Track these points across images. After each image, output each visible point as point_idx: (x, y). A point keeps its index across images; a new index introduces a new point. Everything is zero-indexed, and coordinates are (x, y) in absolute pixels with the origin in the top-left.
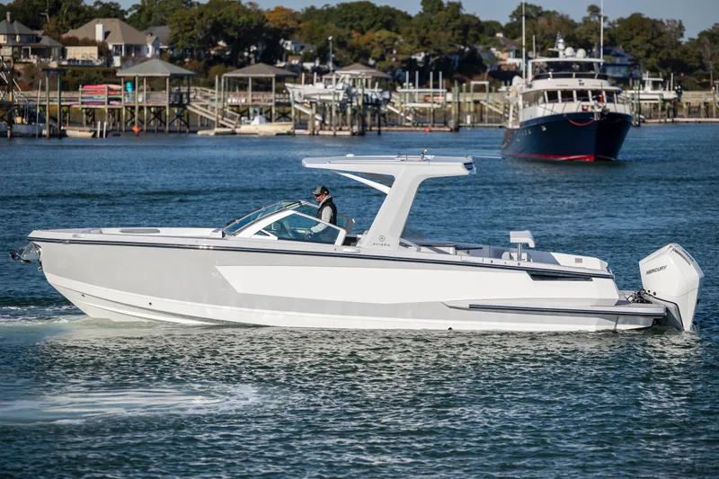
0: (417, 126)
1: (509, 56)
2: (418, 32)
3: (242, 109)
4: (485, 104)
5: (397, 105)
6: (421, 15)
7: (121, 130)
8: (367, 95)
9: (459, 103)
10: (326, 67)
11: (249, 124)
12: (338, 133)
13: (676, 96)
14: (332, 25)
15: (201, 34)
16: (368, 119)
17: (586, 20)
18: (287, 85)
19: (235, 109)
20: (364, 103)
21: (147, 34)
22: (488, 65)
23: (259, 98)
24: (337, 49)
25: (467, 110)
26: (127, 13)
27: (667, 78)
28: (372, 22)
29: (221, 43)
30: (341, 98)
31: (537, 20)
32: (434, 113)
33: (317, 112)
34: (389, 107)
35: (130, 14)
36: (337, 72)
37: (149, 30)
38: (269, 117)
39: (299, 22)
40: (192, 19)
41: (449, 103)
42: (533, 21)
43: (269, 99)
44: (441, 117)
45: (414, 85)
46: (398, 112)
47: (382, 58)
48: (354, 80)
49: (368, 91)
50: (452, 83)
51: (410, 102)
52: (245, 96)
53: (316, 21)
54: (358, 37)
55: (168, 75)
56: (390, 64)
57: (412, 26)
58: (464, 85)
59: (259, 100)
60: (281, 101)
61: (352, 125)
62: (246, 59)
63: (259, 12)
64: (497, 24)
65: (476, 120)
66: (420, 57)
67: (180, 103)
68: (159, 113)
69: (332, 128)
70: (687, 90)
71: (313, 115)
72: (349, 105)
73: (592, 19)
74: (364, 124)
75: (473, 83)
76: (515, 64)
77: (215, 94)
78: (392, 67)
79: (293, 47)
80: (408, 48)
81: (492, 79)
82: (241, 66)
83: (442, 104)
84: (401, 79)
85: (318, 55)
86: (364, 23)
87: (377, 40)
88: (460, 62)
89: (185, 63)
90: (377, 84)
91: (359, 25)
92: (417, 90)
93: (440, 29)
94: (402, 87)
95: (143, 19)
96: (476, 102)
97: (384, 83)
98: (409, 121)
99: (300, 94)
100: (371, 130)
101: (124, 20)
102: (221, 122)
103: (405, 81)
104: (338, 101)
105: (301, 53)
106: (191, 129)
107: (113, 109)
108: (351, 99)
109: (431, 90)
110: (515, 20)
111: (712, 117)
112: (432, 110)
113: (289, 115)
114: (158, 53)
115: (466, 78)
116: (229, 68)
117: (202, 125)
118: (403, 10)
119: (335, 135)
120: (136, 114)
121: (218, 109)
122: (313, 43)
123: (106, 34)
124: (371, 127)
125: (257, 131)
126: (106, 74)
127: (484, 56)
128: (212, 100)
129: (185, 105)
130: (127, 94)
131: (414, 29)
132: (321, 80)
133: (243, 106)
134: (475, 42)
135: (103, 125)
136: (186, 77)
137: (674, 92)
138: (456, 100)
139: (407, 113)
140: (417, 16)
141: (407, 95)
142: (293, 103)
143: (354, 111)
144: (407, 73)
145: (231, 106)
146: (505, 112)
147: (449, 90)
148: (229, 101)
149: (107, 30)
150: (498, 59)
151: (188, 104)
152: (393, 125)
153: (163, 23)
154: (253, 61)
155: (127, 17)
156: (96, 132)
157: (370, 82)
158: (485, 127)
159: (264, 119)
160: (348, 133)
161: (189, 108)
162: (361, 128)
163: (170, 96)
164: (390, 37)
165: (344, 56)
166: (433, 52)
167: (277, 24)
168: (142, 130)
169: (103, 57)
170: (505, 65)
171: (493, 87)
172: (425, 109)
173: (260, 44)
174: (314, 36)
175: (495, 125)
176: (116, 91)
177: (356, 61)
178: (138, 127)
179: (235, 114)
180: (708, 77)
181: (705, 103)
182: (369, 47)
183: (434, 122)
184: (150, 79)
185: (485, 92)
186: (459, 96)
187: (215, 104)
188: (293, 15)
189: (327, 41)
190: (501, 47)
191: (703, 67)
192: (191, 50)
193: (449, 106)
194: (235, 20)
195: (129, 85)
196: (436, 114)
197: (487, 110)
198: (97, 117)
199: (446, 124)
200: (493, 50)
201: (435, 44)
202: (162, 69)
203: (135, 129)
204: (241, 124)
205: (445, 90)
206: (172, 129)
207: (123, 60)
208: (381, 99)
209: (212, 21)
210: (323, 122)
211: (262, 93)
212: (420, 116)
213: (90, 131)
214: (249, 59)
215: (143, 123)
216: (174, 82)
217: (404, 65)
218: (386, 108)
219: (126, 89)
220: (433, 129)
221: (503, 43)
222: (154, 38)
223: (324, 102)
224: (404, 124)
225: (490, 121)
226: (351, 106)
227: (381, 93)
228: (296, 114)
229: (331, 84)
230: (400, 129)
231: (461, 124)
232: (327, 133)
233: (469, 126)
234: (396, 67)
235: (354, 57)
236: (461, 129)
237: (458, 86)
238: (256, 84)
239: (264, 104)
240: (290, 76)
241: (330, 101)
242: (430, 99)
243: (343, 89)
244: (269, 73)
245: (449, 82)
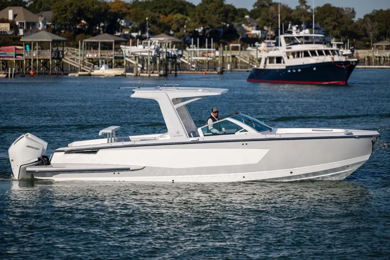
0: (199, 70)
1: (253, 29)
2: (199, 15)
3: (95, 61)
4: (238, 57)
5: (187, 58)
6: (200, 5)
7: (23, 73)
8: (168, 53)
9: (223, 57)
10: (145, 35)
11: (99, 69)
12: (151, 75)
13: (350, 53)
14: (148, 11)
15: (71, 16)
16: (170, 67)
17: (298, 8)
18: (122, 46)
19: (91, 60)
20: (166, 57)
21: (39, 16)
22: (241, 35)
23: (104, 54)
24: (150, 25)
25: (227, 61)
26: (27, 4)
27: (345, 42)
28: (171, 9)
29: (83, 21)
30: (153, 54)
31: (269, 8)
33: (139, 62)
34: (182, 59)
35: (29, 4)
36: (151, 39)
37: (40, 13)
38: (111, 65)
39: (129, 9)
40: (66, 6)
41: (217, 57)
42: (267, 9)
43: (111, 54)
44: (212, 65)
45: (196, 46)
46: (187, 62)
47: (178, 30)
48: (161, 43)
49: (169, 50)
50: (219, 45)
51: (194, 56)
52: (97, 53)
53: (139, 9)
54: (164, 18)
55: (51, 40)
56: (182, 34)
57: (196, 11)
58: (226, 46)
59: (105, 55)
60: (118, 56)
61: (160, 70)
62: (97, 31)
63: (105, 3)
64: (245, 10)
65: (233, 67)
66: (200, 30)
67: (58, 56)
68: (45, 62)
69: (148, 72)
70: (357, 49)
71: (137, 64)
72: (158, 58)
73: (301, 7)
74: (167, 70)
75: (231, 45)
76: (256, 34)
77: (79, 51)
78: (184, 35)
79: (125, 24)
80: (193, 24)
81: (242, 43)
82: (94, 35)
83: (213, 58)
84: (189, 42)
85: (140, 29)
86: (167, 10)
87: (174, 19)
88: (223, 32)
89: (61, 33)
90: (174, 46)
91: (164, 11)
92: (198, 49)
93: (211, 13)
94: (190, 48)
95: (37, 7)
96: (233, 56)
97: (178, 45)
98: (193, 68)
99: (129, 52)
100: (171, 73)
101: (25, 7)
102: (82, 68)
103: (191, 44)
104: (151, 56)
105: (130, 27)
106: (65, 72)
107: (19, 61)
108: (159, 55)
109: (207, 49)
110: (256, 8)
111: (372, 65)
112: (207, 61)
113: (122, 64)
114: (45, 27)
115: (227, 42)
116: (88, 36)
117: (71, 70)
118: (190, 2)
119: (150, 76)
120: (32, 63)
121: (81, 61)
122: (136, 22)
123: (15, 16)
124: (171, 71)
125: (103, 74)
126: (14, 39)
127: (238, 29)
128: (77, 55)
129: (61, 58)
130: (26, 51)
131: (197, 13)
132: (141, 44)
133: (95, 59)
134: (232, 21)
135: (12, 70)
136: (62, 42)
137: (349, 50)
138: (221, 55)
139: (192, 63)
140: (198, 5)
141: (193, 52)
142: (125, 57)
143: (161, 62)
144: (192, 39)
145: (88, 59)
146: (250, 62)
147: (217, 49)
148: (87, 56)
149: (15, 13)
150: (246, 31)
151: (63, 57)
152: (184, 70)
153: (48, 9)
154: (102, 32)
155: (27, 6)
156: (8, 75)
157: (170, 44)
158: (238, 71)
159: (107, 67)
160: (157, 75)
161: (63, 60)
162: (165, 72)
163: (52, 53)
164: (182, 18)
165: (156, 29)
166: (208, 27)
167: (116, 10)
168: (35, 73)
169: (13, 30)
170: (250, 34)
171: (243, 48)
172: (203, 61)
173: (106, 22)
174: (138, 17)
175: (243, 70)
176: (20, 50)
177: (163, 32)
178: (33, 71)
179: (90, 63)
180: (369, 41)
181: (368, 57)
182: (170, 24)
183: (208, 68)
184: (40, 43)
185: (238, 50)
186: (223, 53)
187: (78, 58)
188: (126, 5)
189: (146, 20)
190: (247, 24)
191: (367, 35)
192: (65, 26)
193: (217, 59)
194: (91, 7)
195: (27, 46)
196: (209, 63)
197: (239, 61)
198: (9, 65)
199: (215, 69)
200: (243, 25)
201: (209, 22)
202: (48, 37)
203: (31, 72)
204: (94, 69)
205: (215, 50)
206: (53, 72)
207: (25, 31)
208: (177, 55)
209: (78, 8)
210: (142, 68)
211: (106, 51)
212: (200, 65)
213: (5, 74)
214: (99, 31)
215: (36, 69)
216: (55, 44)
217: (191, 34)
218: (180, 60)
219: (26, 49)
220: (207, 72)
221: (249, 21)
222: (43, 18)
223: (143, 56)
224: (190, 69)
225: (241, 68)
226: (159, 59)
227: (177, 51)
228: (126, 63)
229: (147, 46)
230: (189, 72)
231: (224, 70)
232: (145, 75)
233: (229, 71)
234: (186, 36)
235: (161, 30)
236: (224, 72)
237: (222, 47)
238: (103, 46)
239: (108, 57)
240: (123, 41)
241: (147, 56)
242: (206, 55)
243: (154, 49)
244: (111, 40)
245: (217, 45)
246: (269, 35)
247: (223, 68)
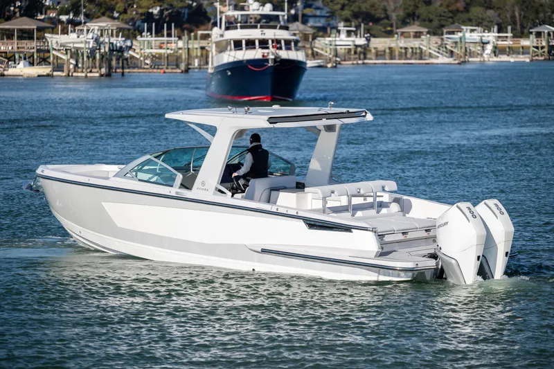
0: (154, 68)
1: (229, 10)
3: (9, 55)
5: (137, 51)
8: (112, 44)
9: (189, 49)
10: (79, 19)
11: (15, 67)
12: (89, 75)
13: (366, 42)
16: (114, 63)
18: (46, 35)
19: (4, 55)
20: (110, 50)
22: (212, 18)
23: (23, 46)
24: (87, 5)
25: (195, 54)
27: (358, 27)
30: (91, 46)
32: (168, 57)
33: (71, 57)
34: (131, 52)
36: (87, 24)
38: (31, 61)
41: (180, 49)
43: (31, 46)
44: (174, 61)
45: (151, 34)
46: (138, 56)
47: (125, 12)
48: (102, 30)
49: (113, 40)
50: (183, 30)
51: (148, 48)
52: (12, 44)
56: (131, 17)
58: (192, 34)
59: (24, 48)
60: (42, 48)
61: (100, 69)
62: (12, 13)
65: (202, 63)
66: (156, 11)
69: (84, 70)
70: (374, 36)
71: (68, 60)
72: (98, 51)
74: (110, 67)
75: (200, 32)
76: (234, 16)
78: (133, 19)
79: (51, 3)
80: (146, 3)
82: (8, 19)
83: (174, 50)
84: (140, 29)
85: (72, 10)
88: (189, 14)
90: (121, 34)
92: (154, 39)
94: (142, 36)
96: (203, 48)
97: (126, 32)
98: (148, 64)
99: (57, 42)
100: (116, 72)
103: (144, 31)
104: (89, 48)
105: (58, 7)
108: (100, 46)
109: (165, 39)
111: (395, 59)
112: (166, 55)
115: (194, 28)
119: (86, 76)
124: (116, 70)
125: (22, 74)
127: (209, 10)
132: (74, 31)
133: (10, 52)
137: (365, 39)
138: (186, 47)
139: (146, 58)
141: (146, 42)
142: (51, 50)
143: (102, 56)
144: (146, 24)
147: (180, 38)
152: (134, 68)
154: (18, 15)
157: (115, 32)
159: (27, 63)
160: (97, 75)
162: (107, 70)
165: (94, 10)
166: (167, 6)
172: (160, 54)
173: (23, 0)
177: (103, 14)
179: (4, 59)
180: (391, 26)
181: (390, 48)
182: (113, 3)
183: (168, 65)
185: (209, 39)
186: (188, 43)
190: (222, 2)
191: (388, 18)
193: (180, 51)
196: (169, 58)
199: (178, 66)
200: (216, 4)
204: (9, 67)
205: (177, 39)
208: (124, 46)
210: (76, 65)
211: (25, 41)
212: (156, 61)
214: (15, 13)
217: (143, 17)
218: (128, 53)
220: (167, 71)
223: (77, 49)
224: (143, 66)
226: (100, 52)
227: (124, 41)
228: (54, 58)
229: (83, 34)
230: (140, 71)
231: (190, 67)
232: (79, 74)
233: (197, 68)
234: (136, 19)
235: (102, 11)
236: (190, 71)
237: (188, 34)
238: (20, 34)
239: (28, 50)
240: (48, 28)
241: (83, 48)
242: (165, 46)
243: (92, 38)
244: (31, 25)
245: (180, 31)
246: (251, 18)
247: (189, 64)
